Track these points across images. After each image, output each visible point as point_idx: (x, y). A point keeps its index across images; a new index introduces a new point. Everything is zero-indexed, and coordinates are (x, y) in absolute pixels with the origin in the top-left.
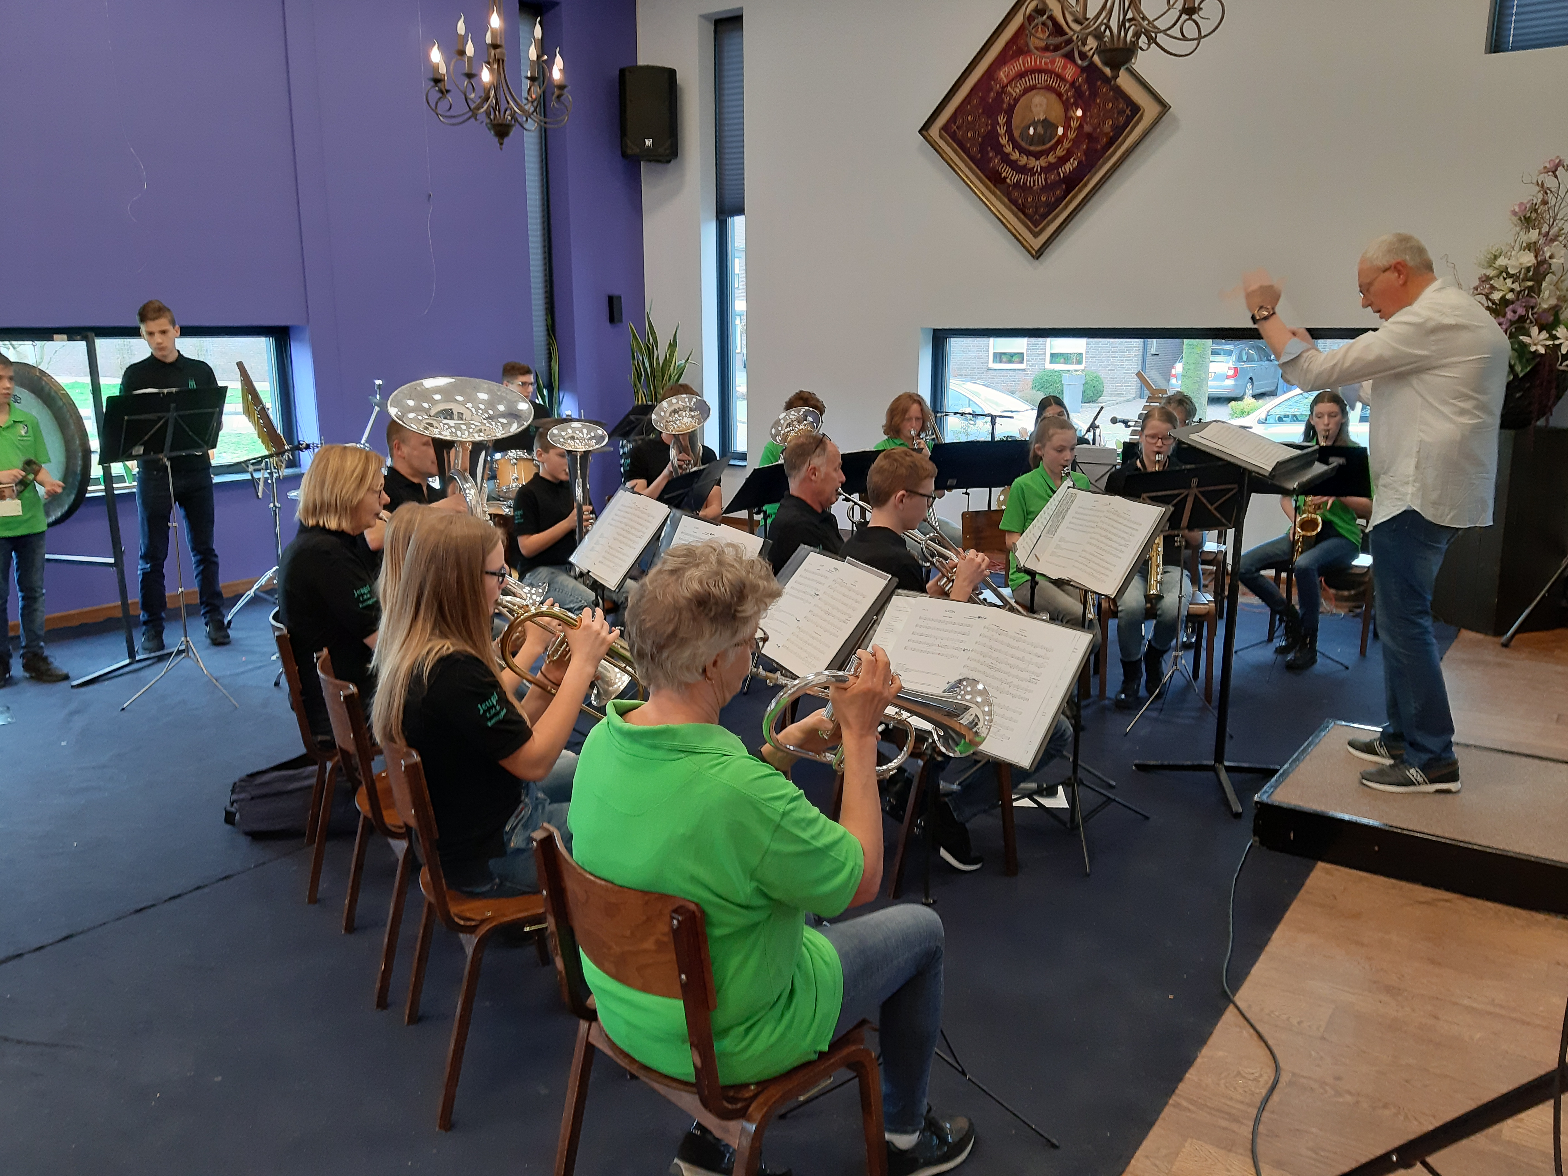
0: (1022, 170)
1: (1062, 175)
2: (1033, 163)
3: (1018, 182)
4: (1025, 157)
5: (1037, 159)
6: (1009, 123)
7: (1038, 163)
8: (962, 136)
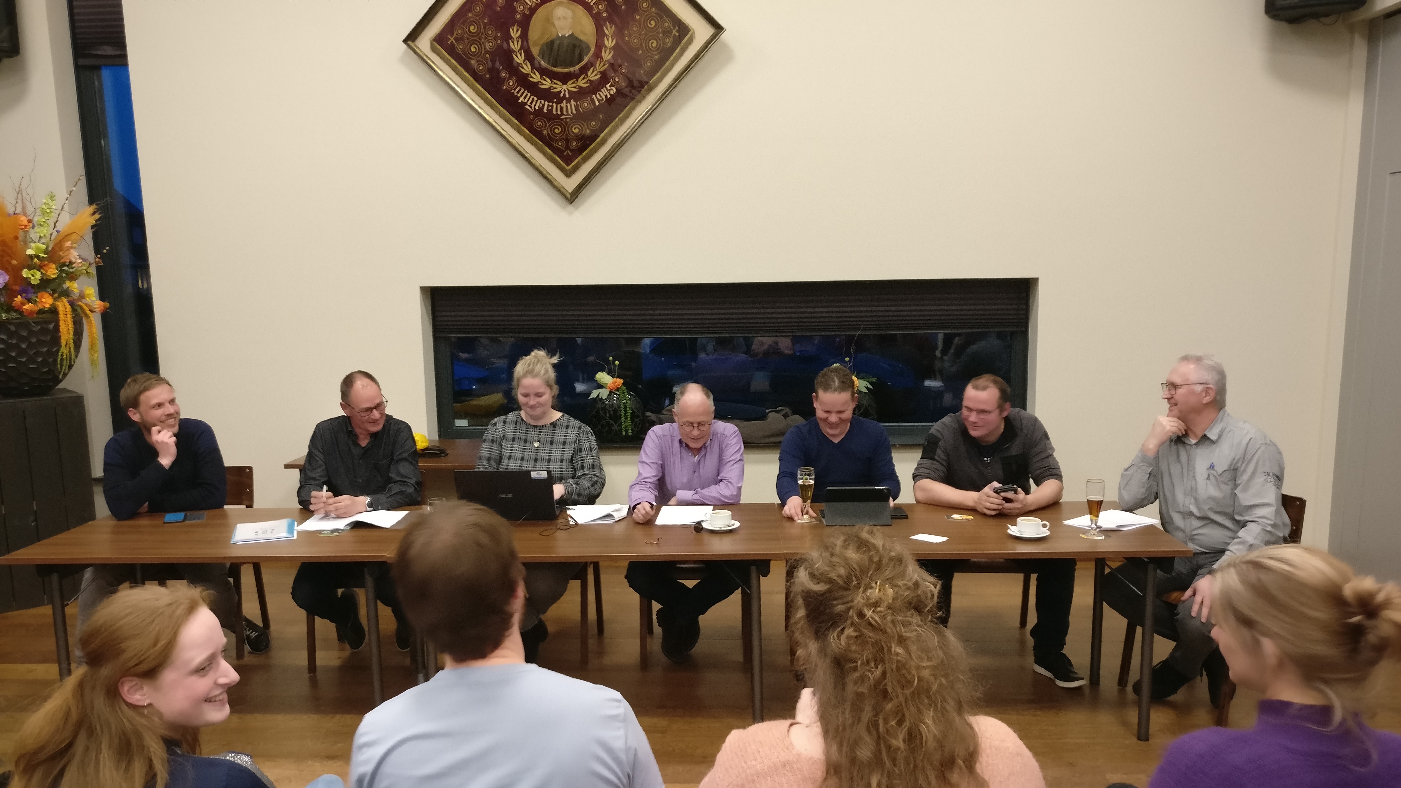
0: (547, 95)
1: (597, 103)
2: (559, 87)
3: (541, 109)
4: (547, 79)
5: (564, 82)
6: (524, 37)
7: (565, 87)
8: (463, 50)
